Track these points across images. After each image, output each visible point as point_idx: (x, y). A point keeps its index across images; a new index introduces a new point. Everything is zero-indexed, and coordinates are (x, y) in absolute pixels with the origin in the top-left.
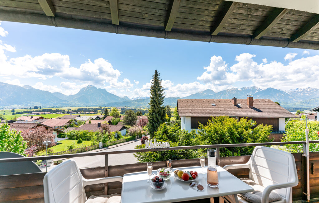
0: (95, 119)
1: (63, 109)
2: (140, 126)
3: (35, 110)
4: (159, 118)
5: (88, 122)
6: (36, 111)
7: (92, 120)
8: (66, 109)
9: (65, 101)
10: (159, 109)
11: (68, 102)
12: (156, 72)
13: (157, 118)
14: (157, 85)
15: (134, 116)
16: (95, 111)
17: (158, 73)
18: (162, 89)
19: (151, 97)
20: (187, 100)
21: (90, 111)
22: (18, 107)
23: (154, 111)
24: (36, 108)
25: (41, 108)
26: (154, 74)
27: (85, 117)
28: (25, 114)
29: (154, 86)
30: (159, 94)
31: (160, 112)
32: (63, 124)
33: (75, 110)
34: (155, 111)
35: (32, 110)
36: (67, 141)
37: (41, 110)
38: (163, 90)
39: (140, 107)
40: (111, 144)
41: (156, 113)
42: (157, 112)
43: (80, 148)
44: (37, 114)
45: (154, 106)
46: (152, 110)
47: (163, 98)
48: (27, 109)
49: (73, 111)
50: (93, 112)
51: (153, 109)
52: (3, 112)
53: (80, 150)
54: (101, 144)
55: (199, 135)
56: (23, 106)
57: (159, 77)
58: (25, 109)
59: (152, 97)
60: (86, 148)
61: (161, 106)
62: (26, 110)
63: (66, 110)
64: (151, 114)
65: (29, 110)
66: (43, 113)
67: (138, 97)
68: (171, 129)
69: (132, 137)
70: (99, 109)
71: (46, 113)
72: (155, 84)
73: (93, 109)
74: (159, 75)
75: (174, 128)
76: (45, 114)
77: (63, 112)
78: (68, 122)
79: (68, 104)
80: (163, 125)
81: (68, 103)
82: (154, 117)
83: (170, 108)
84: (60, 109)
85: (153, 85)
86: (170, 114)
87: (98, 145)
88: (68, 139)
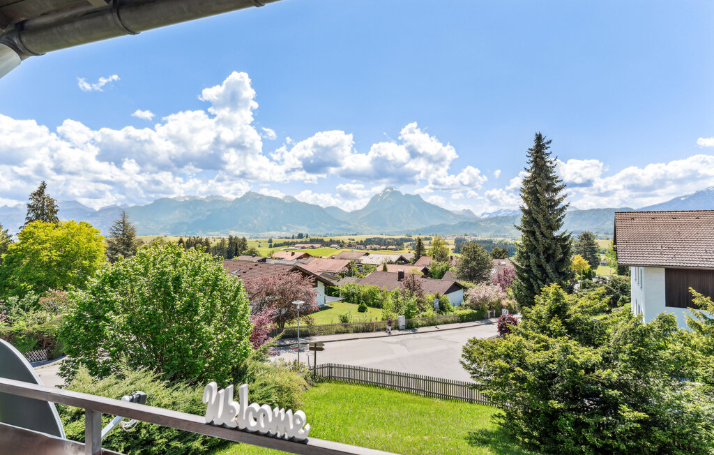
0: (396, 263)
1: (341, 238)
2: (498, 287)
3: (299, 240)
4: (549, 268)
5: (380, 269)
6: (301, 243)
7: (389, 263)
8: (345, 239)
9: (345, 222)
10: (548, 241)
11: (349, 224)
12: (539, 138)
13: (540, 267)
14: (542, 175)
15: (483, 259)
16: (399, 244)
17: (545, 141)
18: (557, 185)
19: (524, 210)
20: (653, 215)
21: (389, 244)
22: (277, 235)
23: (532, 248)
24: (300, 236)
25: (307, 237)
26: (532, 145)
27: (376, 258)
28: (285, 248)
29: (533, 178)
30: (548, 201)
31: (551, 252)
32: (339, 270)
33: (361, 241)
34: (536, 248)
35: (295, 240)
36: (341, 303)
37: (308, 240)
38: (560, 189)
39: (504, 236)
40: (425, 322)
41: (538, 255)
42: (541, 249)
43: (360, 323)
44: (303, 248)
45: (533, 233)
46: (527, 245)
47: (562, 209)
48: (289, 238)
49: (357, 242)
50: (394, 247)
51: (530, 241)
52: (258, 244)
53: (361, 326)
54: (402, 321)
55: (694, 332)
56: (284, 234)
57: (546, 151)
58: (286, 238)
59: (527, 208)
60: (372, 324)
61: (556, 234)
62: (287, 240)
63: (347, 241)
64: (524, 256)
65: (291, 241)
66: (310, 245)
67: (499, 212)
68: (579, 304)
69: (475, 311)
70: (406, 240)
71: (314, 245)
72: (534, 173)
73: (394, 239)
74: (547, 146)
75: (588, 303)
76: (313, 248)
77: (341, 245)
78: (346, 266)
79: (349, 230)
80: (552, 288)
81: (350, 227)
82: (532, 265)
83: (596, 241)
84: (336, 238)
85: (529, 174)
86: (595, 258)
87: (397, 321)
88: (343, 301)
